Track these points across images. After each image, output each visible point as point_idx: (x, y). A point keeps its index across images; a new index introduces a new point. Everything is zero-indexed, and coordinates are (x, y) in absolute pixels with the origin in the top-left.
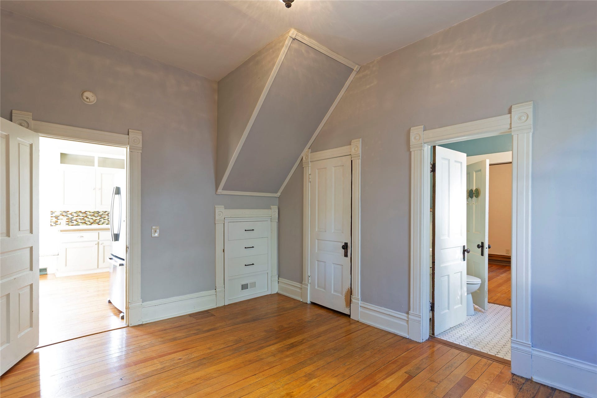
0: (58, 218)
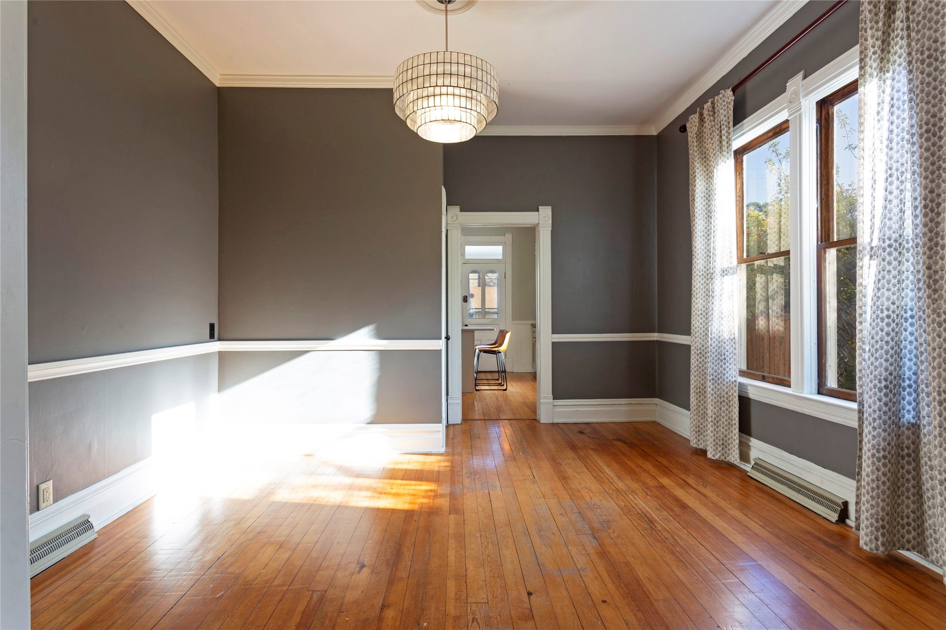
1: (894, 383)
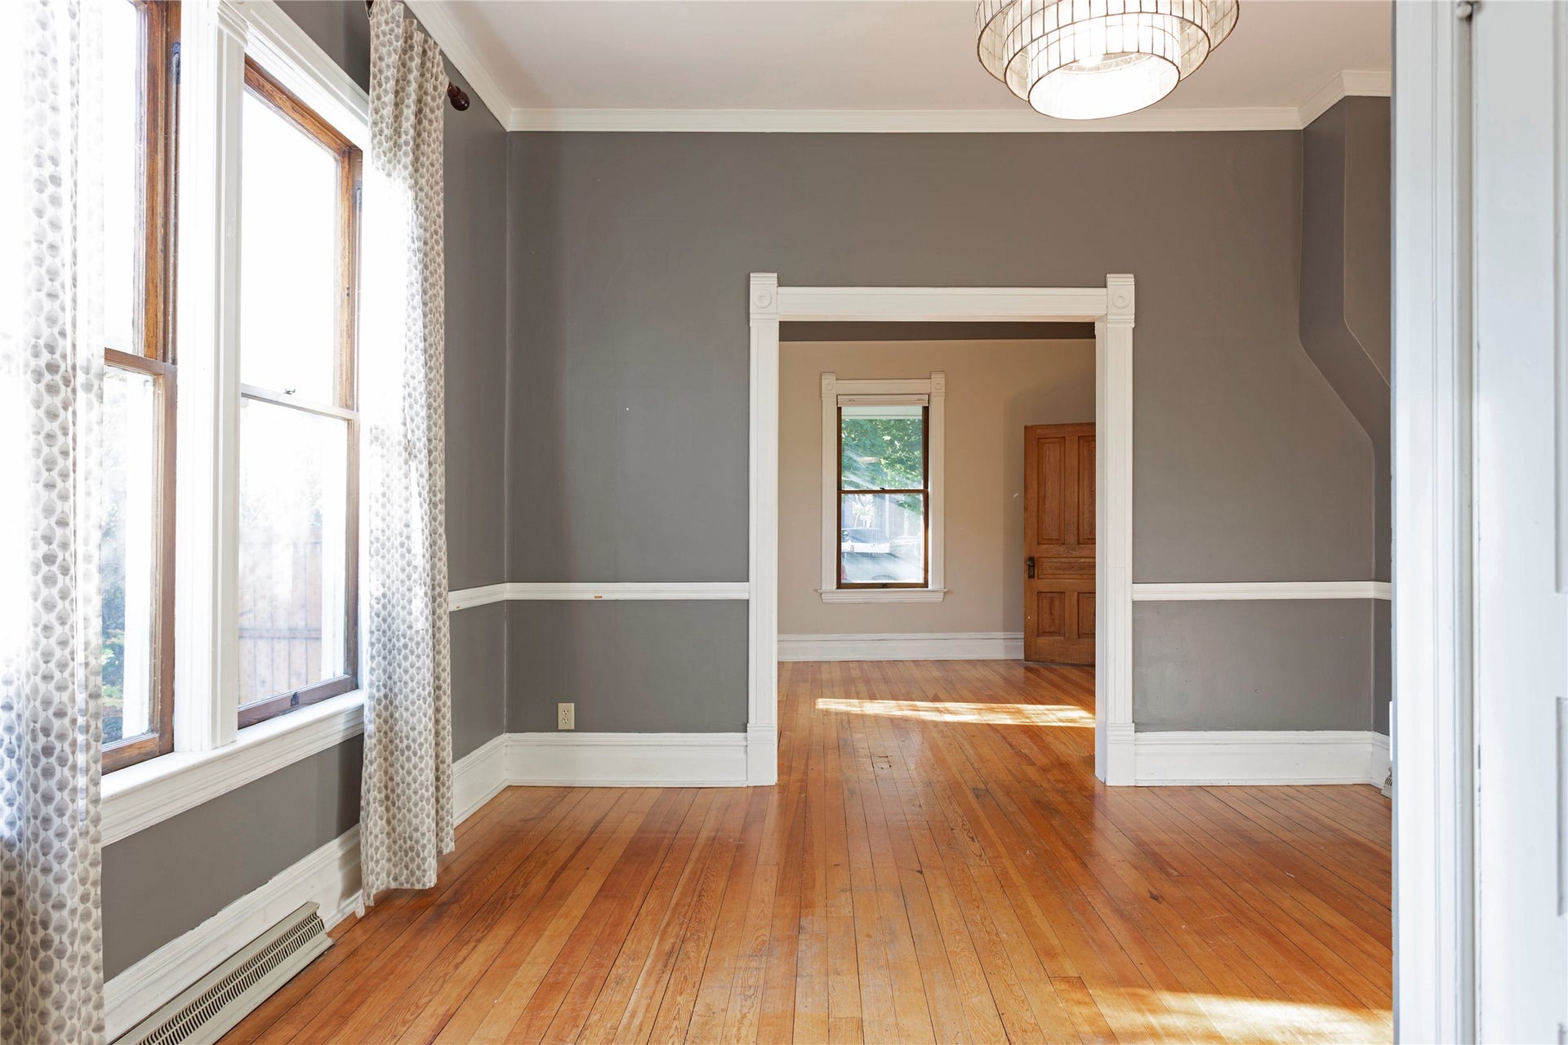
1: (415, 640)
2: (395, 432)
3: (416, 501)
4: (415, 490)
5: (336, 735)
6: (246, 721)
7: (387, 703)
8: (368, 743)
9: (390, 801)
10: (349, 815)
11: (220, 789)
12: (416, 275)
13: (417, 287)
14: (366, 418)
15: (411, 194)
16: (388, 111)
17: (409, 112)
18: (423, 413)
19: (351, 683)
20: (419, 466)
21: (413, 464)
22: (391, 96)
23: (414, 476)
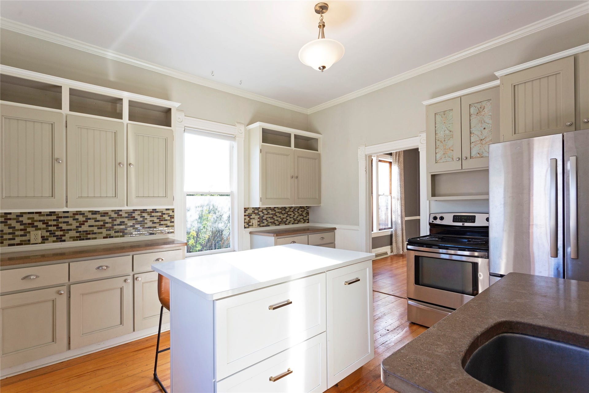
0: (251, 217)
1: (400, 223)
2: (396, 197)
3: (399, 205)
4: (399, 204)
5: (389, 233)
6: (380, 230)
7: (396, 230)
8: (393, 236)
9: (396, 242)
10: (391, 244)
11: (377, 236)
12: (399, 177)
13: (399, 179)
14: (393, 195)
15: (398, 168)
16: (394, 159)
17: (397, 157)
18: (400, 194)
19: (391, 228)
20: (399, 201)
21: (398, 201)
22: (395, 157)
23: (399, 202)
